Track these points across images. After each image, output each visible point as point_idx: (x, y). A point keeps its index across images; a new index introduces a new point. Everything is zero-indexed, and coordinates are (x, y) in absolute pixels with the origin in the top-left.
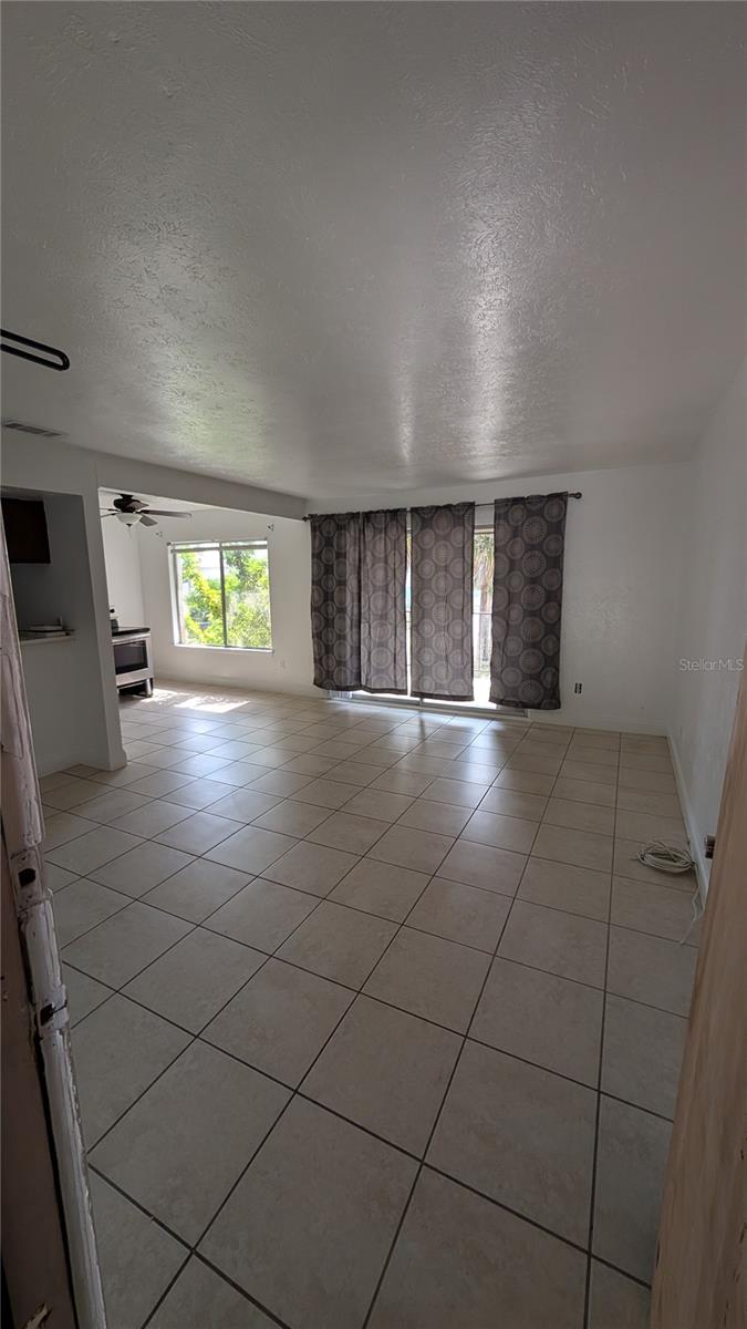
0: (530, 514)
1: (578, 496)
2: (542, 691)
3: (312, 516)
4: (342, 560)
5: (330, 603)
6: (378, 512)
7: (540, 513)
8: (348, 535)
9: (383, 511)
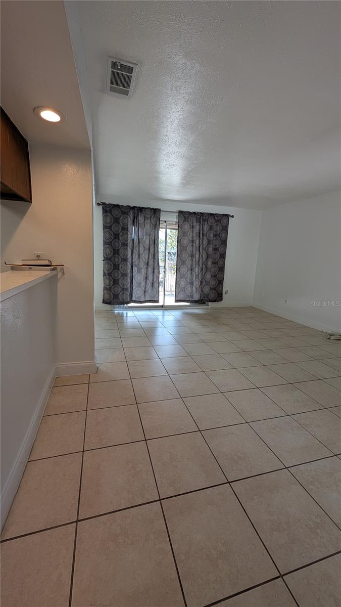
0: (217, 221)
1: (233, 217)
2: (216, 294)
3: (104, 204)
4: (125, 231)
5: (117, 255)
6: (147, 208)
7: (219, 221)
8: (129, 218)
9: (150, 209)
